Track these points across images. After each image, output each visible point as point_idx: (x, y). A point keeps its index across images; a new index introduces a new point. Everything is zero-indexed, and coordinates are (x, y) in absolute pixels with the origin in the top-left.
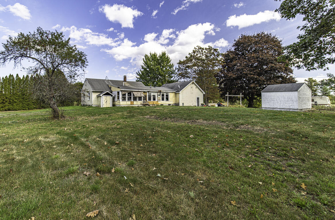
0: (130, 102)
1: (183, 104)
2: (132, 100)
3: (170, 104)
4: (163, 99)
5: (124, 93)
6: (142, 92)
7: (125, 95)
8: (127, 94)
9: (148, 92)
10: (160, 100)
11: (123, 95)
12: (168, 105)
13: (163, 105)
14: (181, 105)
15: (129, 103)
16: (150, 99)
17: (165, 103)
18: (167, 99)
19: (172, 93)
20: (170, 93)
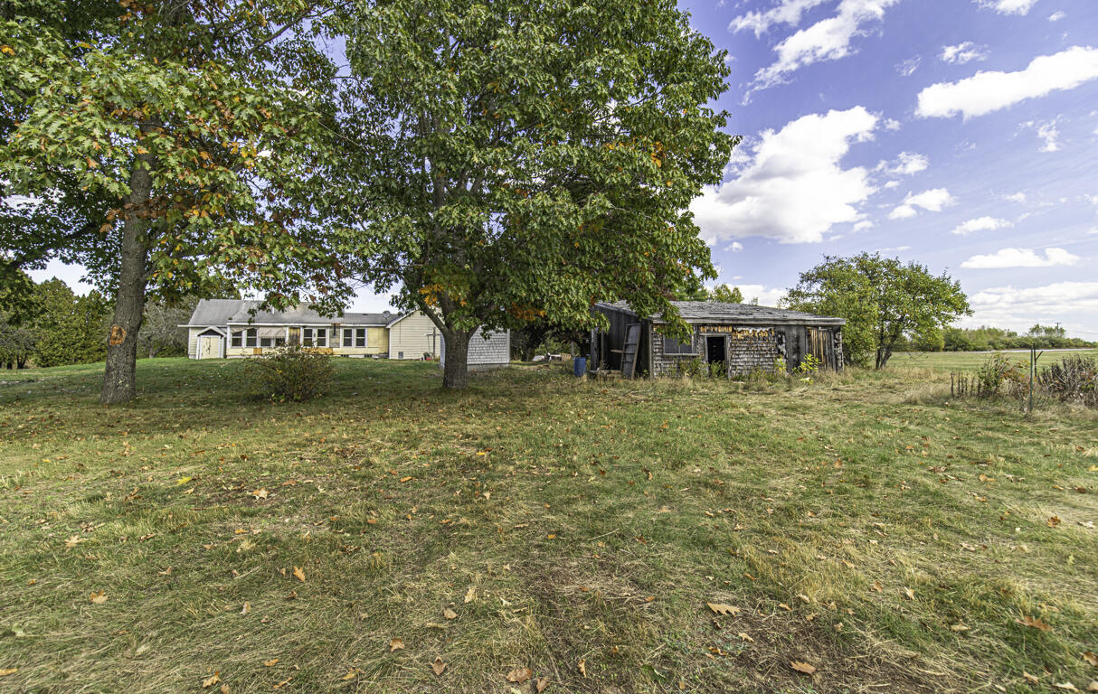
0: (252, 350)
1: (401, 354)
2: (258, 346)
3: (369, 353)
4: (348, 343)
5: (236, 330)
6: (288, 328)
7: (240, 334)
8: (245, 333)
9: (304, 327)
10: (339, 344)
11: (234, 334)
12: (363, 356)
13: (348, 356)
14: (394, 355)
15: (250, 351)
16: (308, 343)
17: (355, 351)
18: (361, 343)
19: (377, 329)
20: (370, 329)
